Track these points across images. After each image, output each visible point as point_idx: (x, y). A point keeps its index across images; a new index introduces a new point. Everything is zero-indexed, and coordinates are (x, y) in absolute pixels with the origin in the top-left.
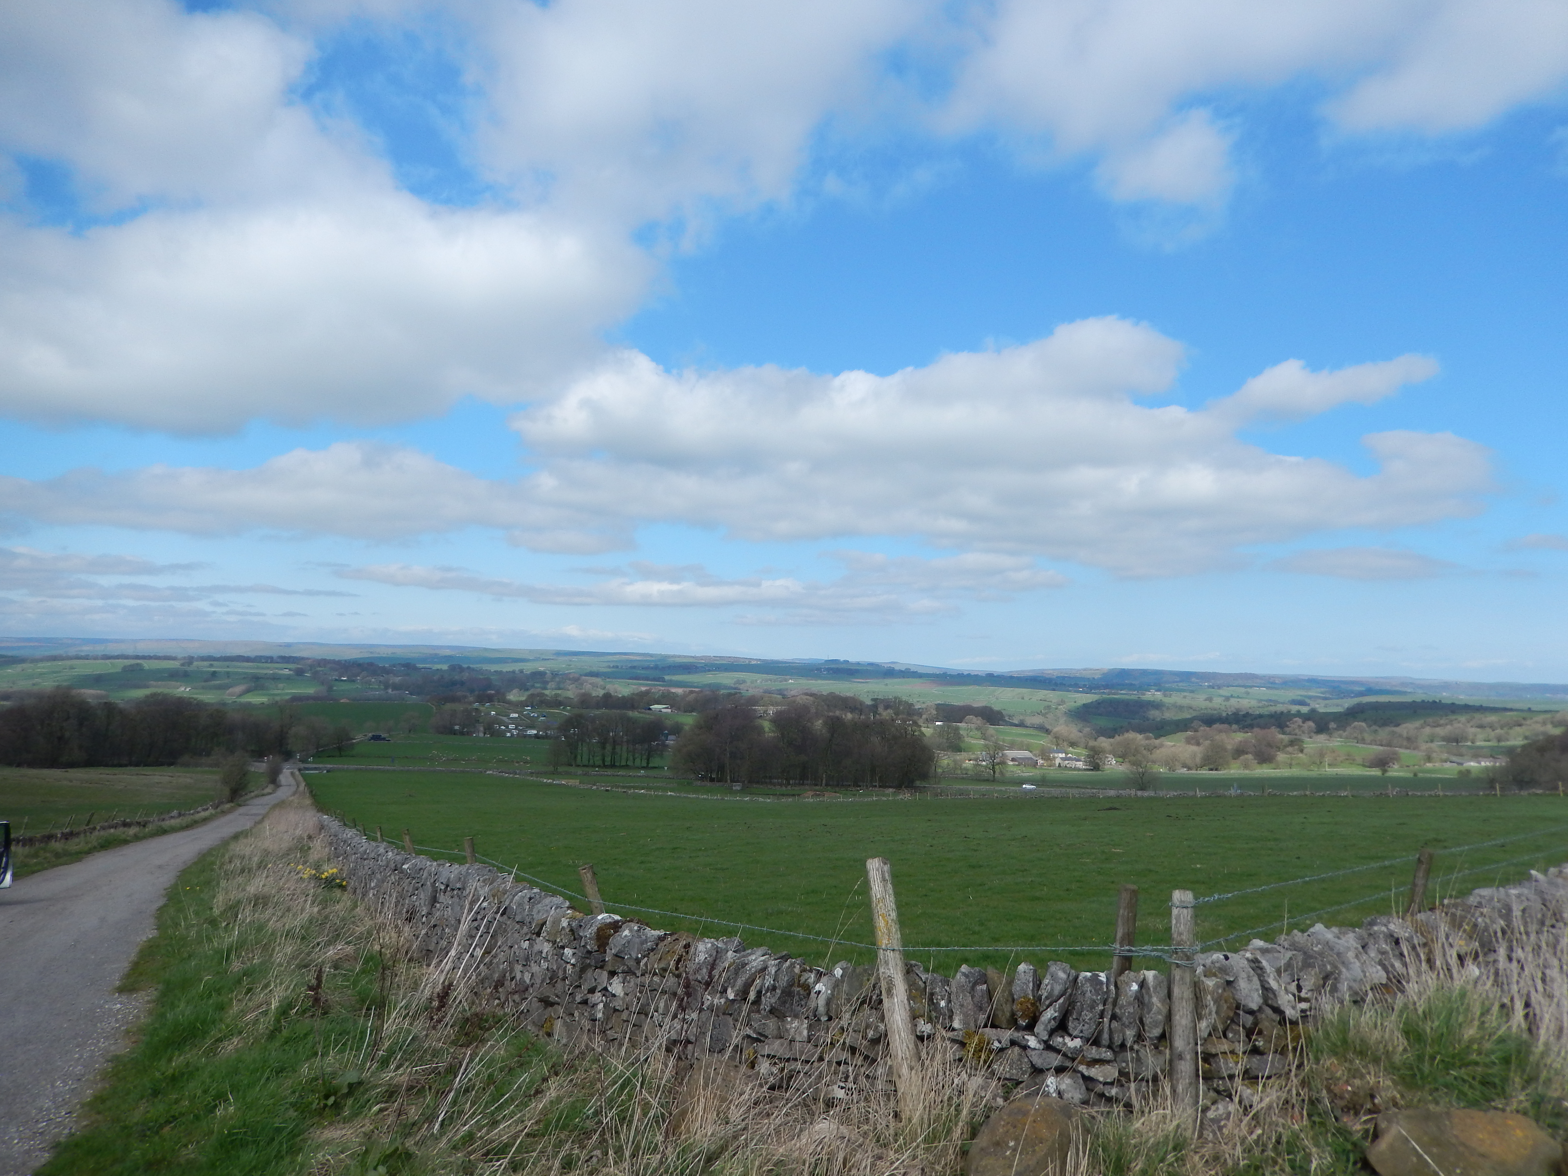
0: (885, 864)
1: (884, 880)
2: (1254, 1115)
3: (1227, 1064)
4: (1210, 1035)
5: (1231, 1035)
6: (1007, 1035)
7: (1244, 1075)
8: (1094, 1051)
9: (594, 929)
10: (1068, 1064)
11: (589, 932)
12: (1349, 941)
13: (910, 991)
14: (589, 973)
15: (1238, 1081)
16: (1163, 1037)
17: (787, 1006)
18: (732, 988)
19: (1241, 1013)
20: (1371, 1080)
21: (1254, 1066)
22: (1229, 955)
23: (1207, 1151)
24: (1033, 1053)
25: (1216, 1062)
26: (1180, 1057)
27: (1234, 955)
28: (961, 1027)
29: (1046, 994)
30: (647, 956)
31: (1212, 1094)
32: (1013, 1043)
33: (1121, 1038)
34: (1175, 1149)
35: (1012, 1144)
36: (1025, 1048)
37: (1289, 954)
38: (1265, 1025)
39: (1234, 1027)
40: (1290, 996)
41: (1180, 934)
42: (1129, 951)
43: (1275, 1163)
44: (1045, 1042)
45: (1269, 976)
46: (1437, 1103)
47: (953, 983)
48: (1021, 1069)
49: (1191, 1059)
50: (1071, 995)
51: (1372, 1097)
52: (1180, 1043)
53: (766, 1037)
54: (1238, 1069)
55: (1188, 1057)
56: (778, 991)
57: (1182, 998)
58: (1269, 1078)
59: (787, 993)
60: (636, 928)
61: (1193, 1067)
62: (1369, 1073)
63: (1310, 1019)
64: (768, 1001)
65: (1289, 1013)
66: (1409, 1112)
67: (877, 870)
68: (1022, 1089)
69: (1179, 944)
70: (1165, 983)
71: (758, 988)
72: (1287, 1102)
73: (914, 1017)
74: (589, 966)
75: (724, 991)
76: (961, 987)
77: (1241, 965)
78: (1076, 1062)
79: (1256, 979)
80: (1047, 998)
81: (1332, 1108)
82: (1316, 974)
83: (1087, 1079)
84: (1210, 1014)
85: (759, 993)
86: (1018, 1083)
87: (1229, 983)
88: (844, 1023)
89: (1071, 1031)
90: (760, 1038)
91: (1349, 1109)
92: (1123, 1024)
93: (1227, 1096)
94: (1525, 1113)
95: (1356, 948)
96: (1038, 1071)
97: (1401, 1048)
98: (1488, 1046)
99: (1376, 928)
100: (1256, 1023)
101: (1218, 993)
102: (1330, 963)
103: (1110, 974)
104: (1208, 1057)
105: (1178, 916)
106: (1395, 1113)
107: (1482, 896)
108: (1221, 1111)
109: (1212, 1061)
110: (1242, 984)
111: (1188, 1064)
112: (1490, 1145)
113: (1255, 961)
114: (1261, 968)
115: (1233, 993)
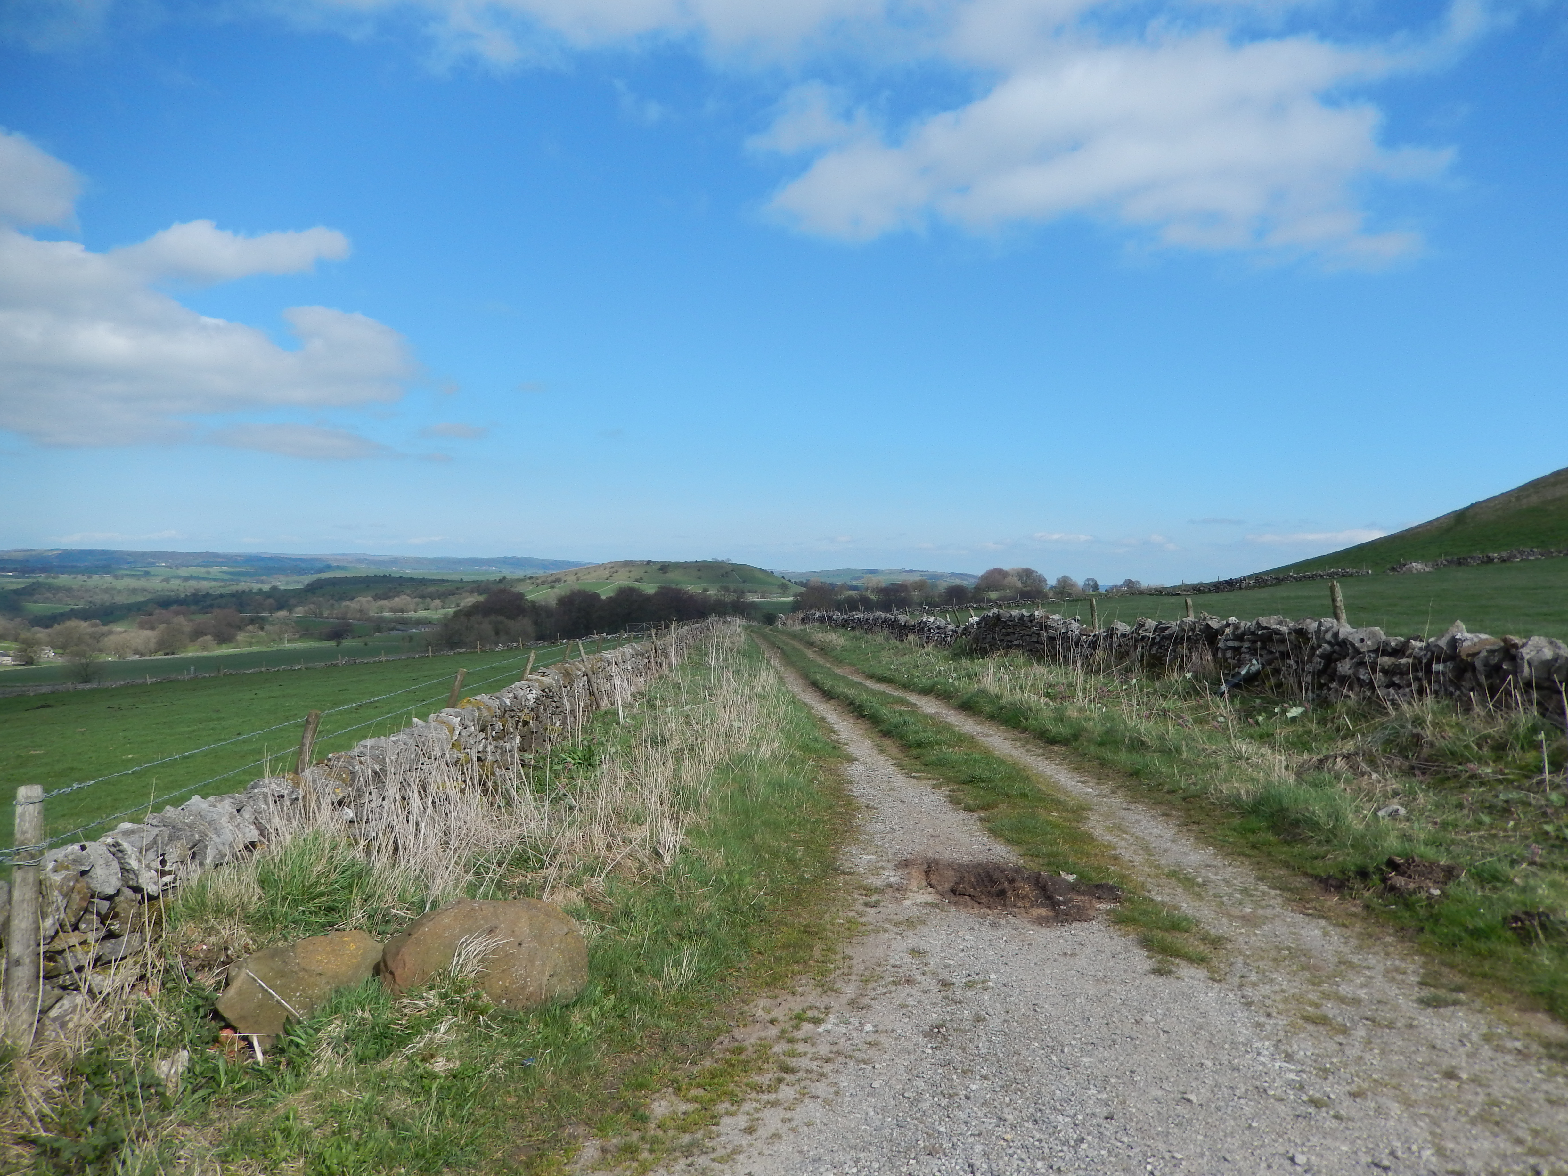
2: (104, 999)
3: (76, 957)
4: (57, 932)
5: (82, 926)
7: (94, 963)
12: (226, 806)
15: (88, 972)
19: (96, 900)
20: (226, 934)
21: (108, 951)
22: (87, 844)
23: (47, 1051)
25: (64, 959)
26: (18, 963)
27: (93, 843)
31: (57, 992)
37: (156, 831)
38: (122, 907)
39: (88, 916)
40: (153, 872)
41: (24, 833)
43: (122, 1040)
45: (130, 857)
46: (286, 939)
49: (30, 962)
51: (226, 949)
52: (18, 948)
54: (88, 959)
55: (27, 961)
57: (23, 900)
58: (122, 959)
61: (33, 970)
62: (225, 928)
63: (173, 891)
65: (152, 889)
66: (259, 954)
69: (23, 843)
70: (6, 889)
72: (142, 977)
77: (100, 852)
79: (114, 863)
81: (186, 971)
82: (182, 845)
84: (58, 909)
87: (83, 873)
91: (203, 967)
93: (74, 990)
94: (361, 928)
95: (231, 813)
97: (255, 898)
98: (333, 877)
99: (256, 791)
100: (111, 908)
101: (68, 886)
102: (199, 832)
104: (51, 956)
105: (23, 814)
106: (246, 959)
107: (365, 747)
108: (65, 1007)
109: (59, 958)
110: (99, 872)
111: (26, 968)
112: (326, 963)
113: (116, 845)
114: (121, 851)
115: (87, 883)
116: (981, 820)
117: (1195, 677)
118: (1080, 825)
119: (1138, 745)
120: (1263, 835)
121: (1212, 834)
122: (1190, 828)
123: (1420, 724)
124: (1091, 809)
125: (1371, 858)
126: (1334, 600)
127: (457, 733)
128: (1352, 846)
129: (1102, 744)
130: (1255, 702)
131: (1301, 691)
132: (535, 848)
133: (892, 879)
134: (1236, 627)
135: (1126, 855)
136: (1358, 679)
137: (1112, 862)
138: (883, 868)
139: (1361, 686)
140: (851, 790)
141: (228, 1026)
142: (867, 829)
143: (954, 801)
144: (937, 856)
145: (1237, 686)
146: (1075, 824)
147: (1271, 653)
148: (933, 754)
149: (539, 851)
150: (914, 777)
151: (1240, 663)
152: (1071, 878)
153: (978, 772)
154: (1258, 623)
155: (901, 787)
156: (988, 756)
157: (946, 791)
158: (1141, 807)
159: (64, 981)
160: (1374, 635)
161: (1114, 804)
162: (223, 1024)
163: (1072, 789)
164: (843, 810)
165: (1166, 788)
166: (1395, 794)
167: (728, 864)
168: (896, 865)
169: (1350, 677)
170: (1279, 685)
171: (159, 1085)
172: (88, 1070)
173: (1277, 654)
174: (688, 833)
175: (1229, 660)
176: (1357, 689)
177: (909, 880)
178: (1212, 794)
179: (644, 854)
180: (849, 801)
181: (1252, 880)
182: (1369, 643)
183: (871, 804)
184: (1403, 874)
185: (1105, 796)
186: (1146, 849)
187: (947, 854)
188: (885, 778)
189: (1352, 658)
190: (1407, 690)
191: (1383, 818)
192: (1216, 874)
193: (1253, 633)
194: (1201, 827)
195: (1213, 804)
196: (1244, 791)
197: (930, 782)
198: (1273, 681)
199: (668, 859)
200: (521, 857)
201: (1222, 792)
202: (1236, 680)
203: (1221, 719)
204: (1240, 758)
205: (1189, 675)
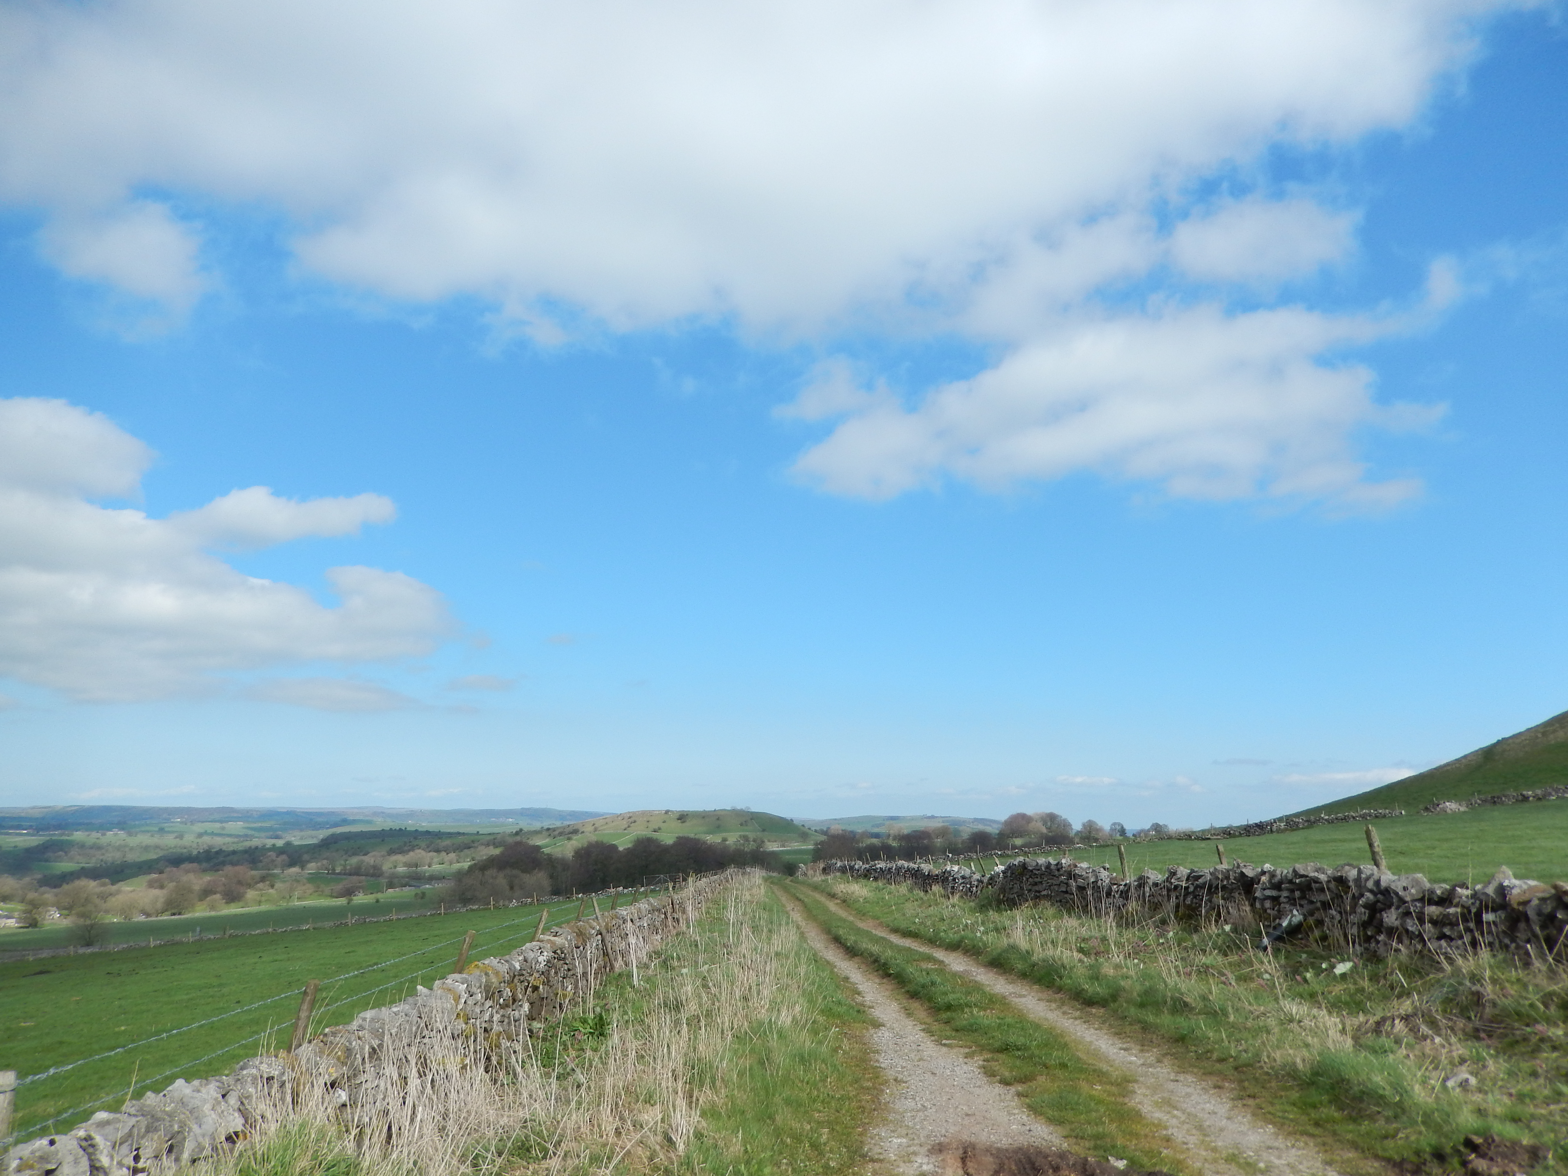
12: (211, 1090)
22: (57, 1138)
27: (63, 1137)
45: (101, 1152)
77: (69, 1148)
79: (84, 1160)
82: (159, 1138)
87: (49, 1172)
95: (216, 1099)
102: (179, 1122)
107: (364, 1019)
113: (88, 1138)
114: (93, 1146)
116: (1019, 1095)
117: (1235, 930)
118: (1126, 1100)
119: (1180, 1007)
120: (1325, 1111)
121: (1270, 1109)
122: (1245, 1102)
123: (1479, 981)
124: (1136, 1081)
125: (1446, 1136)
126: (1371, 845)
127: (463, 1001)
128: (1424, 1123)
129: (1142, 1005)
130: (1301, 957)
131: (1348, 944)
132: (539, 1134)
133: (925, 1167)
134: (1272, 875)
135: (1179, 1135)
136: (1407, 931)
137: (1165, 1144)
138: (915, 1153)
139: (1411, 939)
140: (877, 1061)
142: (897, 1107)
143: (990, 1073)
144: (973, 1139)
145: (1279, 939)
146: (1120, 1100)
147: (1312, 902)
148: (964, 1018)
149: (543, 1138)
150: (945, 1045)
151: (1280, 915)
152: (1121, 1164)
153: (1012, 1039)
154: (1294, 871)
155: (931, 1057)
156: (1022, 1021)
157: (979, 1060)
158: (1190, 1078)
160: (1417, 882)
161: (1161, 1075)
163: (1114, 1057)
164: (870, 1084)
165: (1215, 1056)
166: (1463, 1061)
167: (746, 1151)
168: (929, 1151)
169: (1397, 929)
170: (1324, 938)
173: (1319, 904)
174: (703, 1114)
175: (1269, 911)
176: (1406, 941)
177: (944, 1168)
178: (1265, 1062)
179: (655, 1141)
180: (876, 1073)
181: (1319, 1164)
182: (1413, 891)
183: (900, 1077)
184: (1483, 1156)
185: (1151, 1066)
186: (1200, 1128)
187: (985, 1136)
188: (914, 1047)
189: (1398, 908)
190: (1460, 942)
191: (1453, 1088)
192: (1279, 1158)
193: (1290, 882)
194: (1258, 1101)
195: (1267, 1074)
196: (1300, 1059)
197: (962, 1050)
198: (1317, 933)
199: (681, 1147)
200: (523, 1145)
201: (1275, 1060)
202: (1278, 933)
203: (1267, 976)
204: (1291, 1021)
205: (1227, 928)
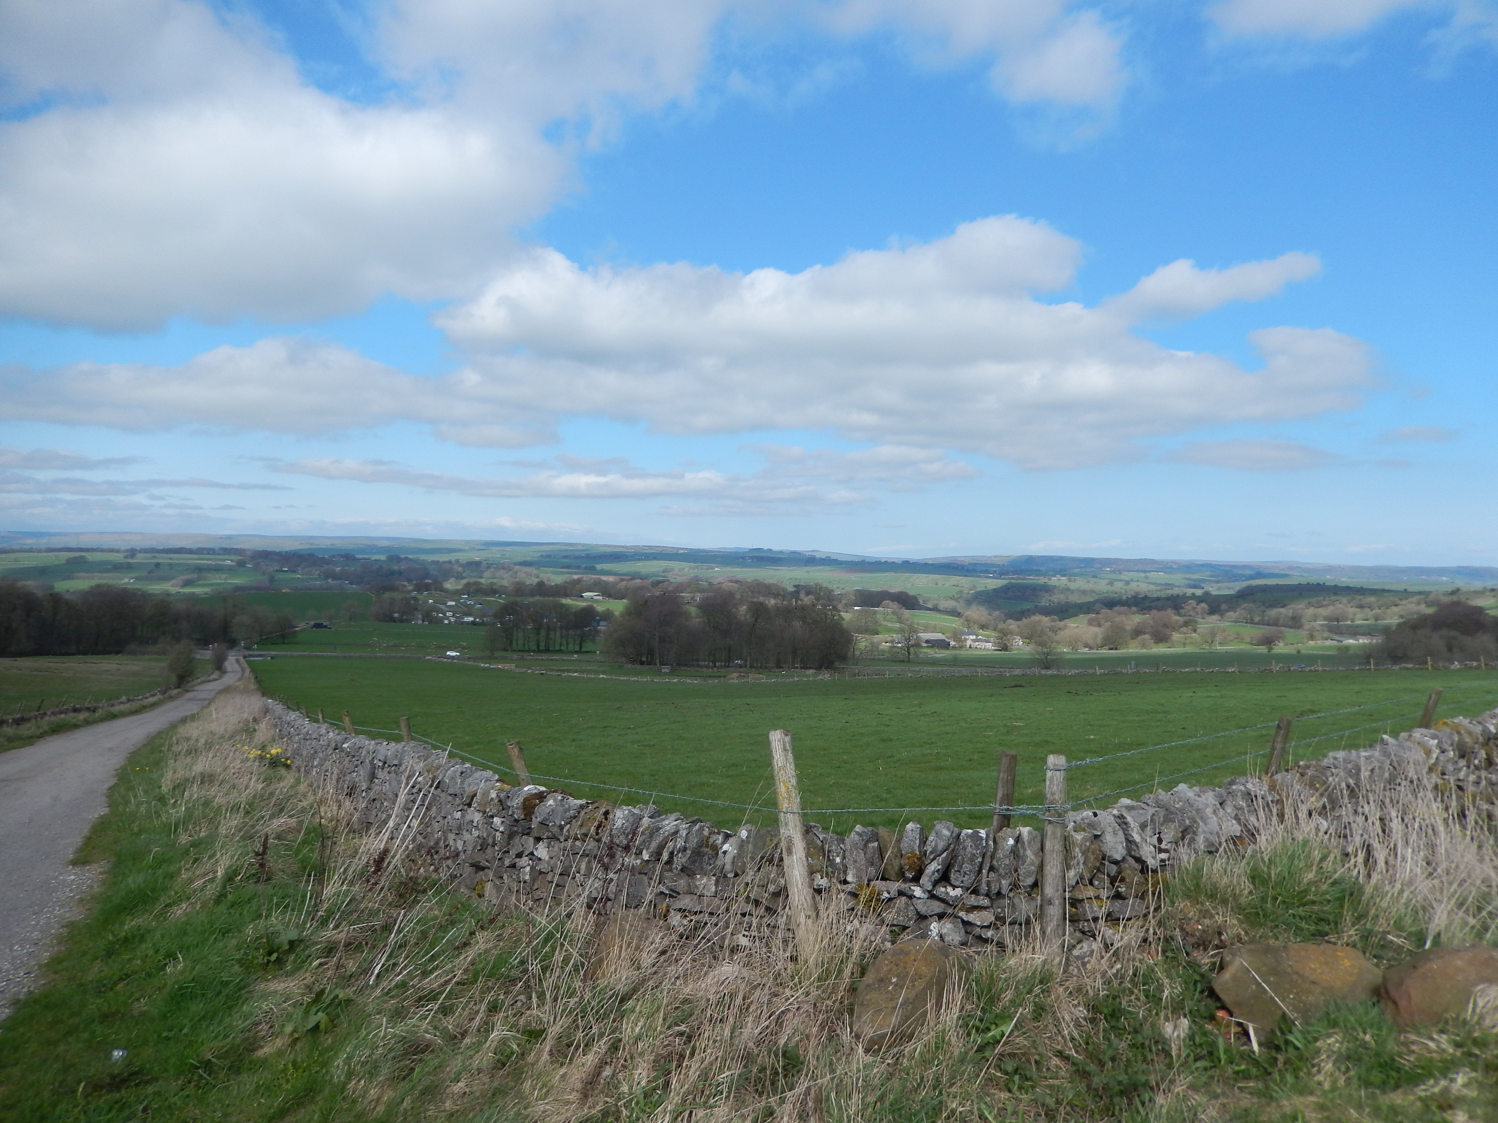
0: (786, 735)
1: (785, 749)
2: (1115, 951)
3: (1092, 908)
4: (1077, 883)
5: (1096, 883)
6: (895, 886)
7: (1106, 919)
8: (972, 899)
9: (521, 799)
10: (950, 911)
11: (516, 802)
12: (1209, 798)
13: (809, 849)
14: (517, 839)
15: (1101, 922)
16: (1035, 885)
17: (697, 864)
18: (647, 849)
19: (1107, 863)
20: (1219, 919)
21: (1117, 909)
22: (1098, 812)
23: (1072, 984)
24: (919, 901)
25: (1082, 907)
26: (1050, 903)
27: (1102, 812)
28: (854, 881)
29: (930, 849)
30: (570, 823)
31: (1078, 934)
32: (901, 893)
33: (998, 887)
34: (1041, 982)
35: (894, 980)
36: (911, 897)
37: (1152, 810)
38: (1128, 873)
39: (1100, 875)
40: (1152, 847)
41: (1053, 794)
42: (1008, 810)
43: (1132, 993)
44: (929, 892)
45: (1132, 830)
46: (1277, 939)
47: (848, 841)
48: (907, 916)
49: (1059, 904)
50: (953, 850)
51: (1220, 934)
52: (1050, 889)
53: (679, 894)
54: (1102, 913)
55: (1057, 902)
56: (689, 852)
57: (1053, 851)
58: (1129, 919)
59: (697, 854)
60: (560, 798)
61: (1061, 911)
62: (1218, 914)
63: (1168, 868)
64: (680, 860)
65: (1151, 863)
66: (1253, 947)
67: (779, 741)
68: (908, 933)
69: (1052, 803)
70: (1039, 838)
71: (671, 850)
72: (1145, 940)
73: (811, 872)
74: (516, 833)
75: (639, 853)
76: (855, 845)
77: (1109, 821)
78: (957, 908)
79: (1121, 833)
80: (931, 853)
81: (1184, 945)
82: (1175, 826)
83: (965, 923)
84: (1078, 864)
85: (672, 854)
86: (905, 928)
87: (1096, 837)
88: (749, 879)
89: (953, 882)
90: (674, 894)
91: (1199, 945)
92: (1000, 875)
93: (1091, 936)
94: (1354, 946)
95: (1215, 805)
96: (922, 918)
97: (1246, 892)
98: (1324, 887)
99: (1234, 787)
100: (1119, 872)
101: (1086, 846)
102: (1188, 818)
103: (989, 831)
104: (1075, 903)
105: (1052, 778)
106: (1239, 949)
107: (1336, 758)
108: (1085, 949)
109: (1079, 905)
110: (1109, 838)
111: (1056, 908)
112: (1320, 974)
113: (1121, 816)
114: (1126, 824)
115: (1099, 846)
127: (1435, 756)
141: (1223, 1007)
159: (1083, 927)
162: (1218, 1004)
171: (1164, 1043)
172: (1106, 1011)
